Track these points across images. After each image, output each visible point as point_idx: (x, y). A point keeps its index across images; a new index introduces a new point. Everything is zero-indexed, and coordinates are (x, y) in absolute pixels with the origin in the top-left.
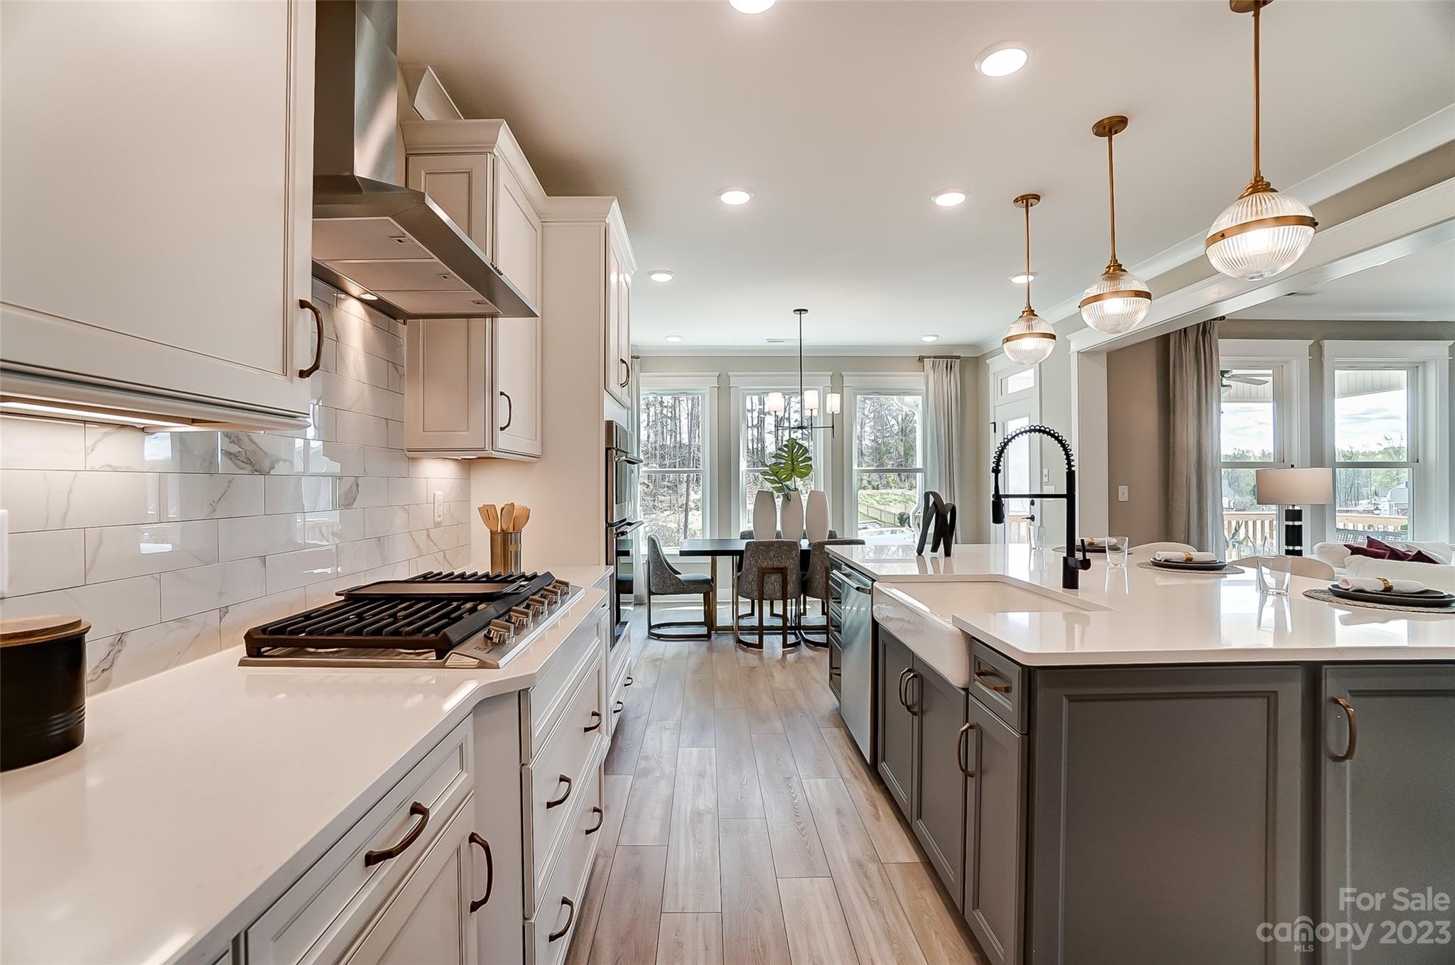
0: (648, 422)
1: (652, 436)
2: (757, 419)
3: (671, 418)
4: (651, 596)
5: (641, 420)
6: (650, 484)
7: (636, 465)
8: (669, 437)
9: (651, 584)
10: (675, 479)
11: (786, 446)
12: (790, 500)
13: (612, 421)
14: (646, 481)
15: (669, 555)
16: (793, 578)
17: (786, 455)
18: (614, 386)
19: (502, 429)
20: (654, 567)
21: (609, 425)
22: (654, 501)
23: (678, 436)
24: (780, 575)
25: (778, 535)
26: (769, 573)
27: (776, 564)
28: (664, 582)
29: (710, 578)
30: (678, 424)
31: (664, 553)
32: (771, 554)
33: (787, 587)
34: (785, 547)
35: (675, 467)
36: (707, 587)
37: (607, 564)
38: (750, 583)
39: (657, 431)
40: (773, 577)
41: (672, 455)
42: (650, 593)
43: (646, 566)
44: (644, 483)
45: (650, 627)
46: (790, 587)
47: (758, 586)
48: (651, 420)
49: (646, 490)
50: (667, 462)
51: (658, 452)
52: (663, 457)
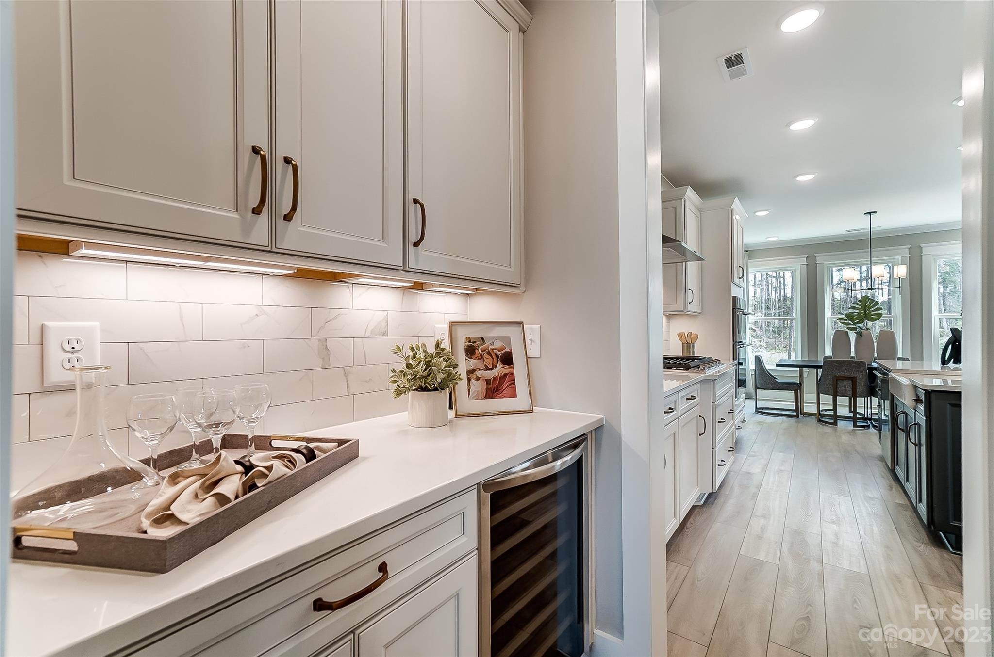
0: (755, 282)
1: (758, 291)
2: (866, 273)
3: (776, 277)
4: (757, 390)
5: (750, 280)
6: (756, 329)
7: (747, 316)
8: (773, 293)
9: (757, 383)
10: (780, 325)
11: (860, 301)
12: (862, 336)
13: (736, 296)
14: (754, 327)
15: (771, 370)
16: (861, 385)
17: (860, 307)
18: (736, 280)
19: (690, 303)
20: (759, 373)
21: (734, 298)
22: (760, 341)
23: (783, 291)
24: (850, 381)
25: (852, 358)
26: (842, 380)
27: (847, 375)
28: (765, 382)
29: (799, 382)
30: (782, 282)
31: (767, 369)
32: (844, 368)
33: (856, 390)
34: (854, 365)
35: (780, 316)
36: (796, 387)
37: (733, 360)
38: (827, 385)
39: (763, 289)
40: (845, 383)
41: (777, 306)
42: (757, 388)
43: (754, 376)
44: (752, 329)
45: (756, 408)
46: (859, 390)
47: (833, 386)
48: (757, 280)
49: (753, 334)
50: (772, 312)
51: (763, 305)
52: (768, 308)
